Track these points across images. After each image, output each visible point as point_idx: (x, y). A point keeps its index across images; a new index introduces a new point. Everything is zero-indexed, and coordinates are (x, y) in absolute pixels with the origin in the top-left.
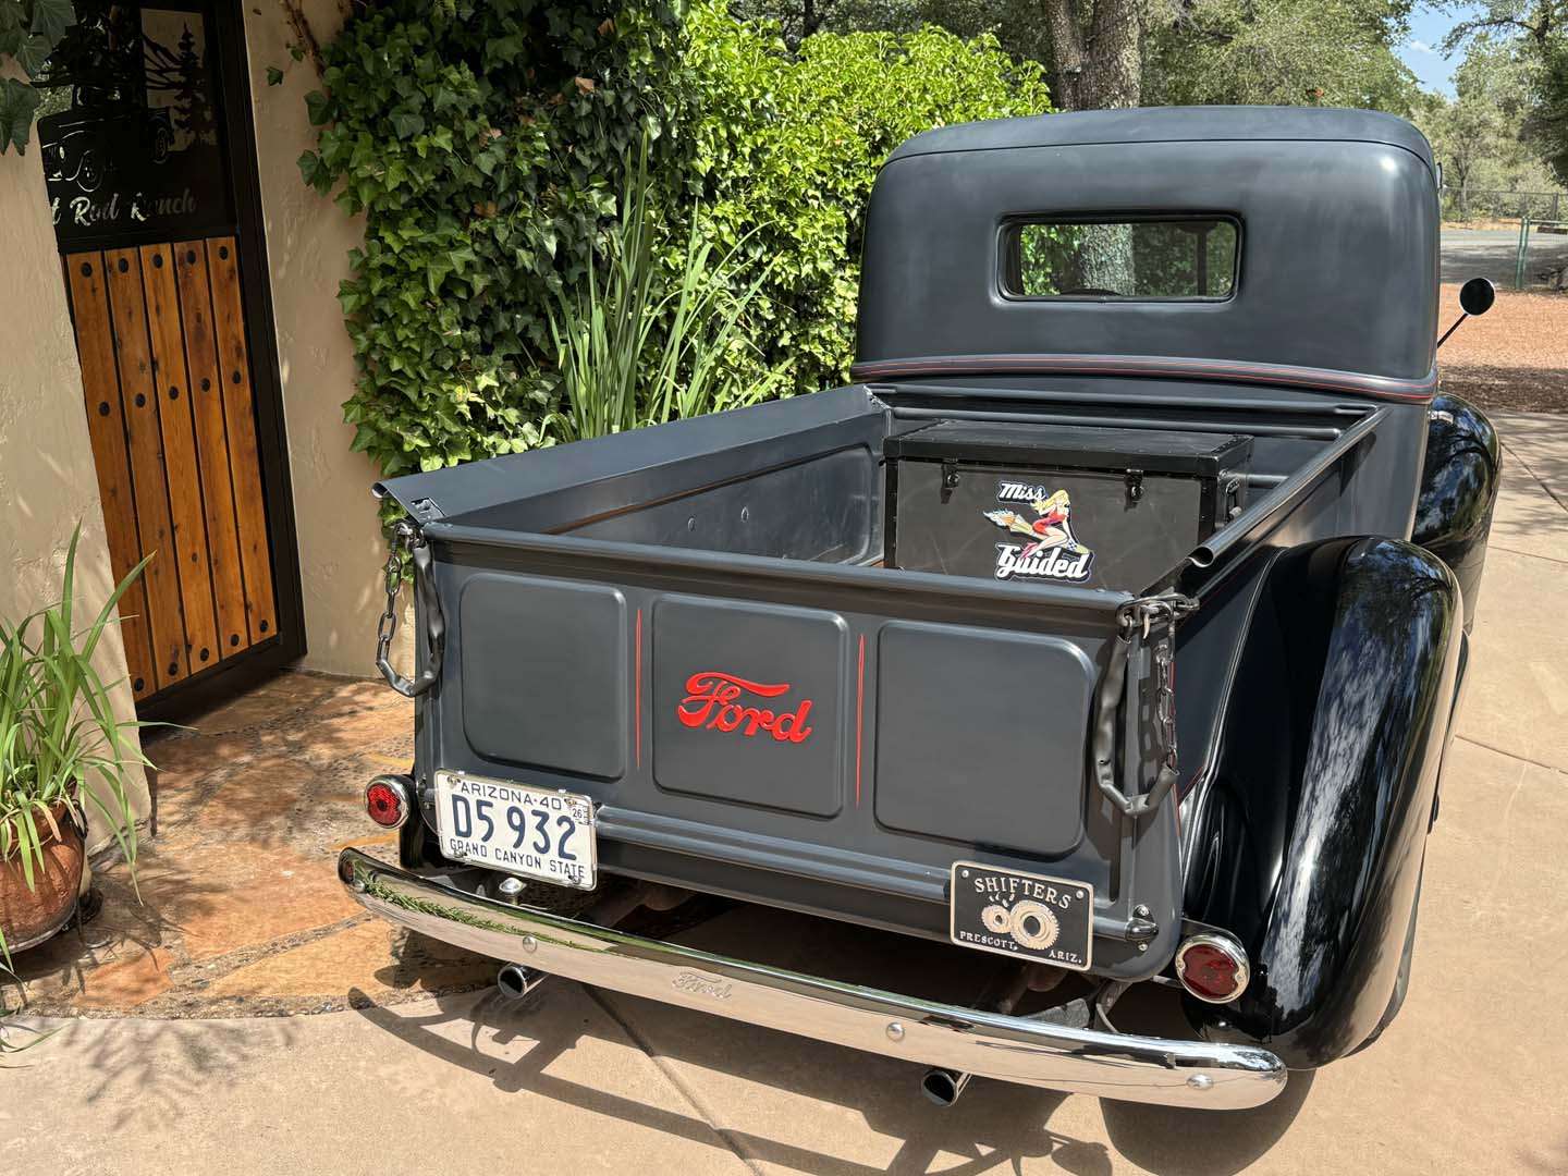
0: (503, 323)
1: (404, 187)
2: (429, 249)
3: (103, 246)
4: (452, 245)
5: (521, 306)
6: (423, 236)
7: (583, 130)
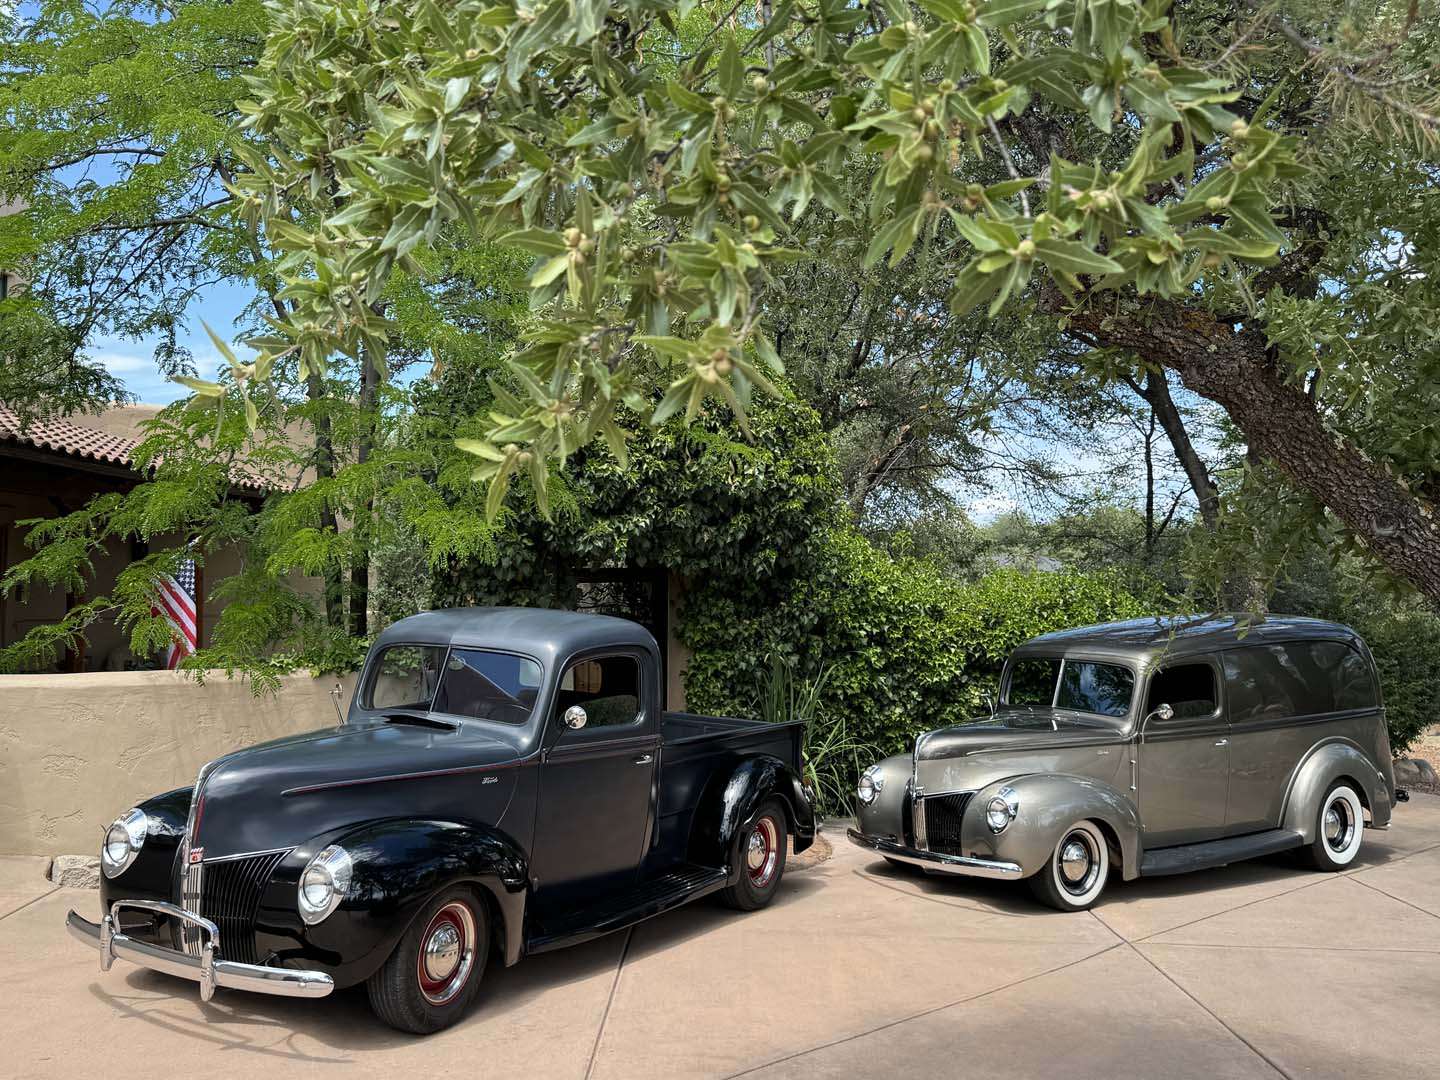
0: (739, 689)
1: (701, 640)
2: (710, 660)
4: (720, 660)
5: (746, 683)
6: (709, 657)
7: (778, 621)
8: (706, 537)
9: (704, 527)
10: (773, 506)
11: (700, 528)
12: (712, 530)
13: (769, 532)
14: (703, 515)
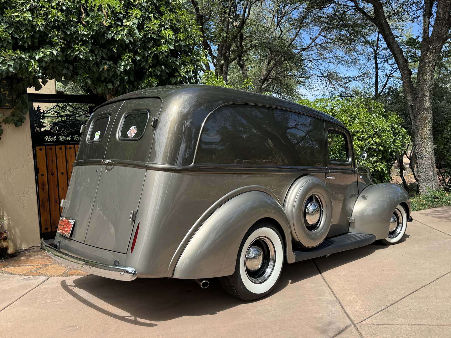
3: (65, 144)
8: (106, 67)
9: (104, 62)
10: (150, 49)
11: (101, 62)
12: (110, 63)
13: (150, 67)
14: (103, 53)
